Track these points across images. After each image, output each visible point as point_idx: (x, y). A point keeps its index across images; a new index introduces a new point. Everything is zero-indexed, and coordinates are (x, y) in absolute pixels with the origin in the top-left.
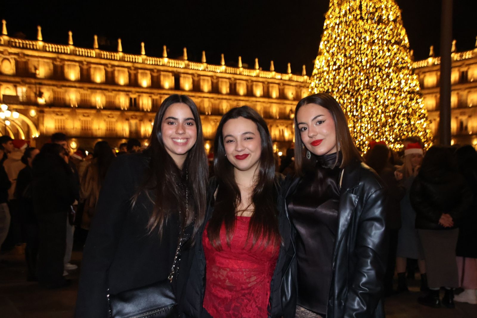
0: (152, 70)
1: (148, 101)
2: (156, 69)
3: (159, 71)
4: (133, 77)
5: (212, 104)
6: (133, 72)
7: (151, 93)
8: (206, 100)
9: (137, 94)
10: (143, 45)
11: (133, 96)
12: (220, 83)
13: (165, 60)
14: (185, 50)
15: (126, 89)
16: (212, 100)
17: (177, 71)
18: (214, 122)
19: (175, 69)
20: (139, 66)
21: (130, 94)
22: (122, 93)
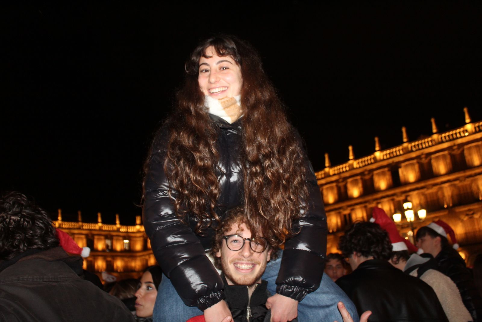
0: (362, 174)
1: (363, 214)
2: (366, 170)
3: (371, 171)
4: (342, 190)
5: (458, 188)
6: (341, 184)
7: (366, 202)
8: (446, 185)
9: (349, 209)
10: (350, 148)
11: (346, 212)
12: (466, 153)
13: (378, 155)
14: (404, 130)
15: (337, 206)
16: (457, 182)
17: (393, 162)
18: (467, 215)
19: (390, 161)
20: (347, 174)
21: (341, 210)
22: (333, 213)
